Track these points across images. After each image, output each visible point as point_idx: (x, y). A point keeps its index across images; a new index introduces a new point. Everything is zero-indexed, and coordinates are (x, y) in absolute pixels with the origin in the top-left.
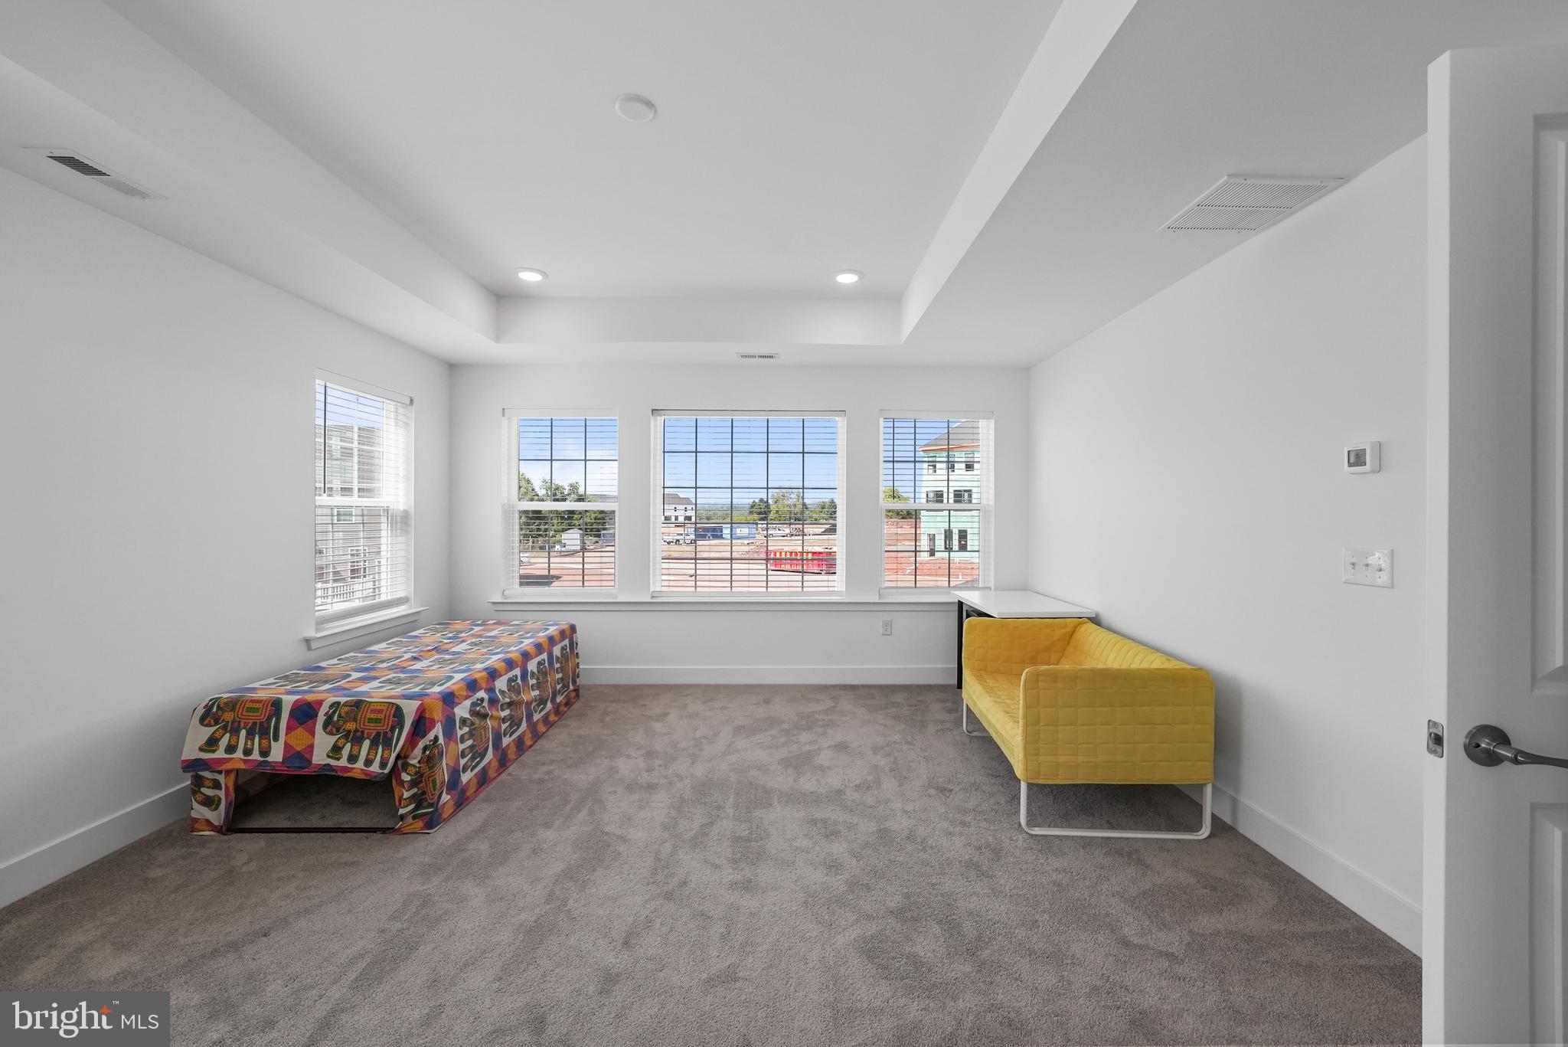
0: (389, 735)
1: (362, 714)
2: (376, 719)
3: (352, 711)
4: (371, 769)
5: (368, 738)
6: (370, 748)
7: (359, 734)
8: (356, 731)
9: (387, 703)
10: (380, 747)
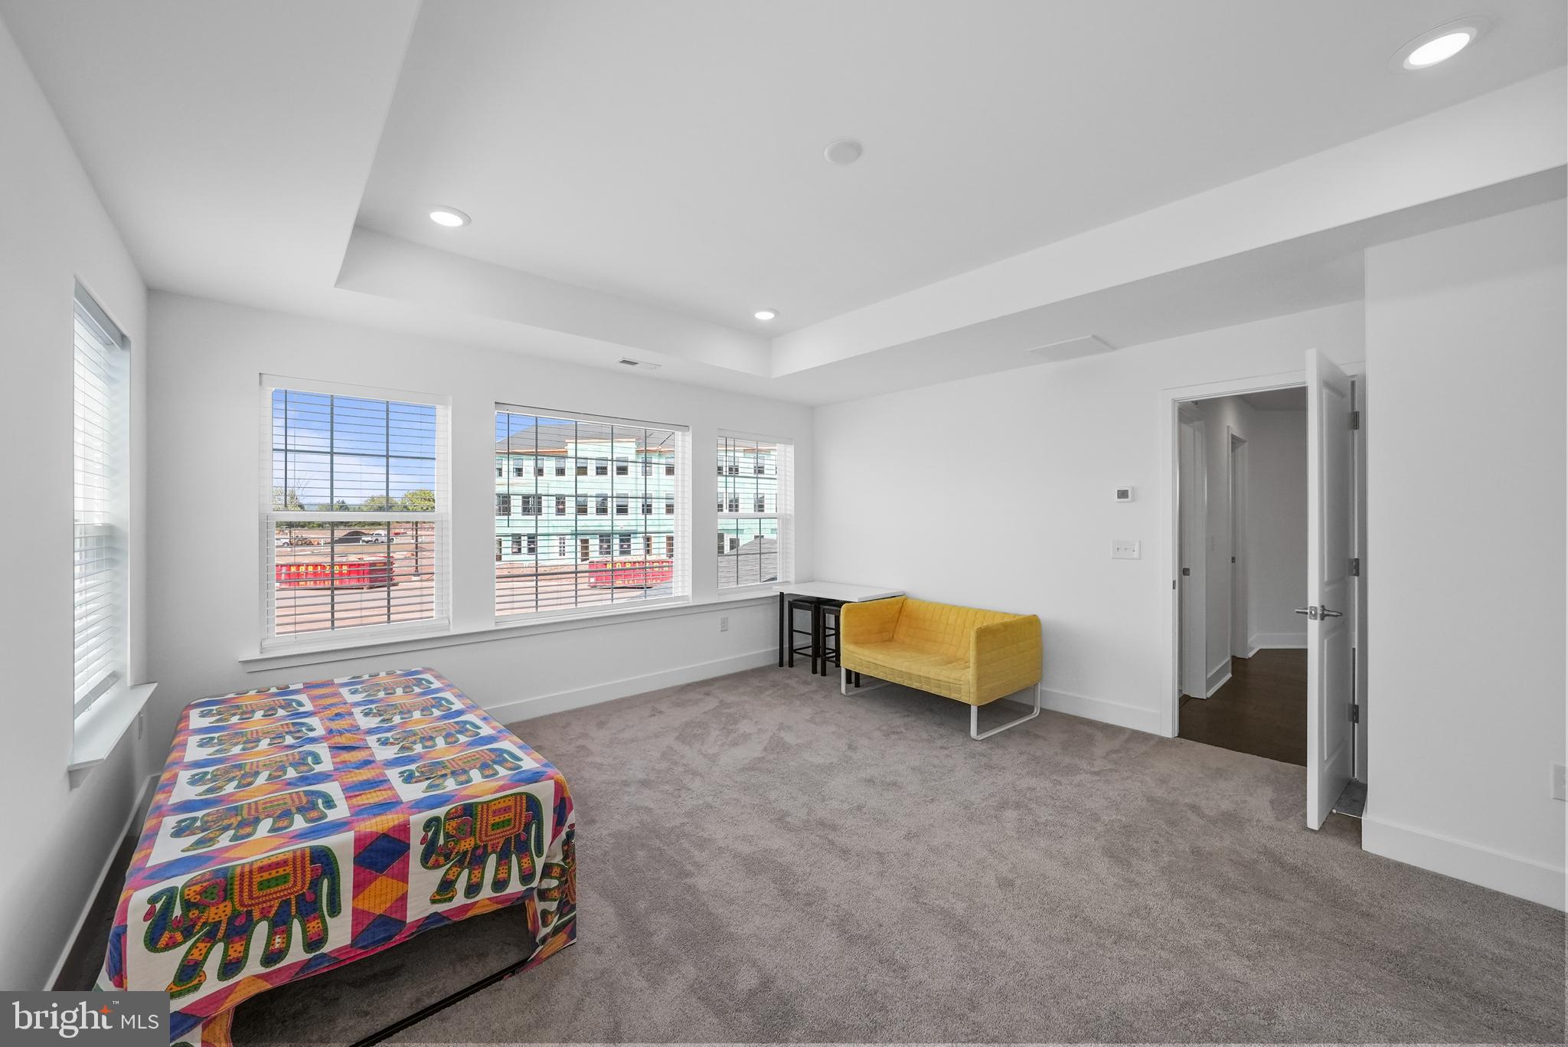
0: (524, 835)
1: (482, 821)
2: (503, 822)
3: (464, 823)
4: (509, 890)
5: (494, 852)
6: (499, 864)
7: (480, 851)
8: (476, 848)
9: (511, 795)
10: (514, 856)
